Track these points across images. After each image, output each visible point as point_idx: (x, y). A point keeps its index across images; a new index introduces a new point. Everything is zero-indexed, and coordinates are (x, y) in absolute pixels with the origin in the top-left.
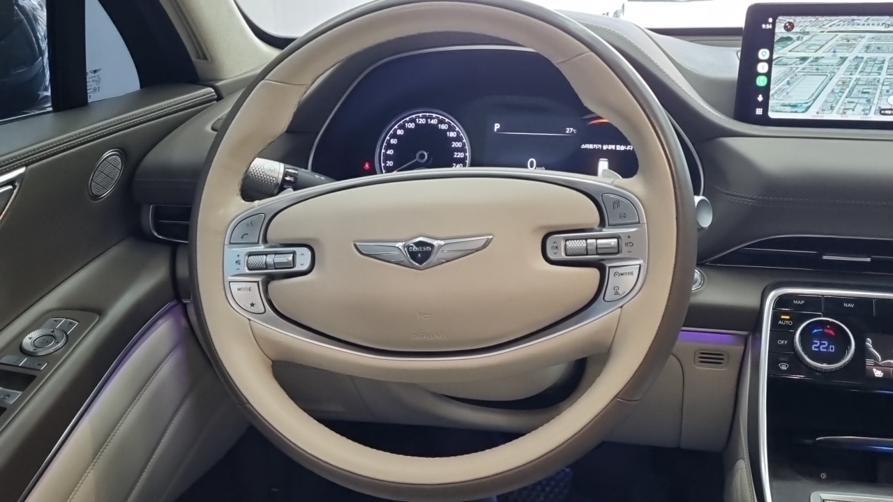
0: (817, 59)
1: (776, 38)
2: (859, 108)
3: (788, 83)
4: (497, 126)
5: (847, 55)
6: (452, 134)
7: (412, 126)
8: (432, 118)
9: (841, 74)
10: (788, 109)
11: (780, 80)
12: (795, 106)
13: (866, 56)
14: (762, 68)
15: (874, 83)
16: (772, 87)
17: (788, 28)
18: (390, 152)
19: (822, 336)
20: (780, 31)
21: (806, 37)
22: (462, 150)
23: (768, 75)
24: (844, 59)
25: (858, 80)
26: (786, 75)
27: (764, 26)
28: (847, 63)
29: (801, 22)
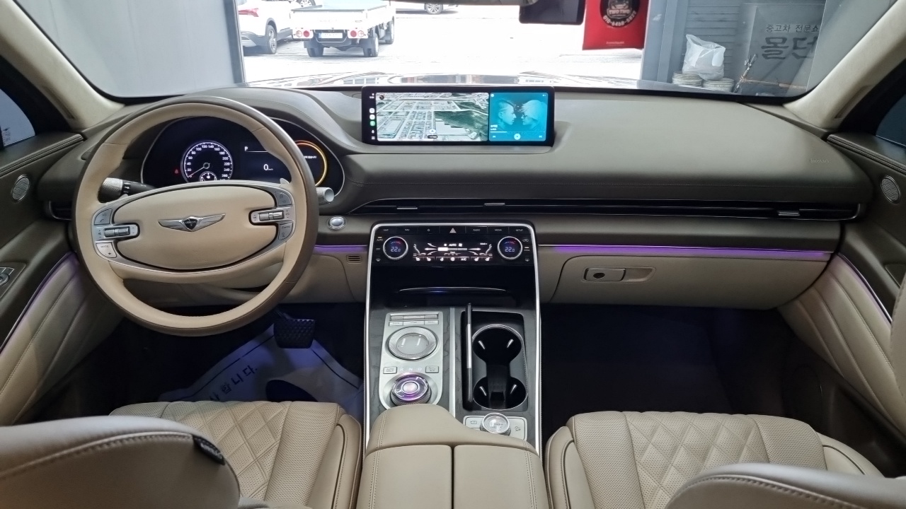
0: (396, 113)
1: (377, 103)
2: (417, 135)
3: (385, 124)
4: (246, 148)
5: (409, 110)
6: (222, 153)
7: (200, 149)
8: (210, 145)
9: (407, 119)
10: (386, 136)
11: (381, 123)
12: (389, 135)
13: (418, 111)
14: (372, 117)
15: (422, 124)
16: (378, 126)
17: (382, 98)
18: (189, 164)
19: (395, 245)
20: (378, 100)
21: (390, 103)
22: (229, 161)
23: (375, 120)
24: (408, 113)
25: (415, 122)
26: (383, 120)
27: (371, 97)
28: (409, 115)
29: (387, 95)
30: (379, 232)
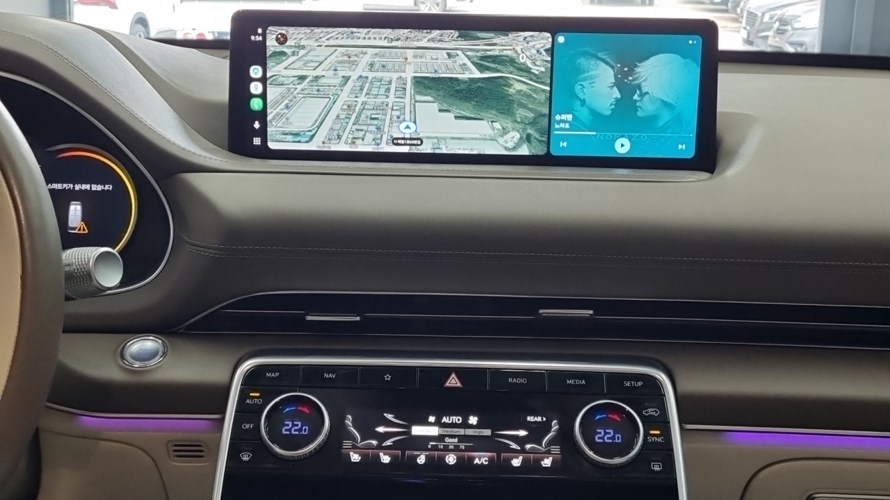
0: (317, 78)
1: (269, 53)
2: (369, 137)
3: (287, 107)
5: (349, 74)
9: (345, 96)
10: (289, 138)
11: (277, 103)
12: (297, 135)
13: (371, 75)
14: (256, 88)
15: (382, 108)
16: (269, 111)
17: (282, 40)
19: (293, 416)
20: (272, 44)
21: (302, 52)
23: (263, 96)
24: (347, 79)
25: (364, 103)
26: (283, 97)
27: (253, 38)
28: (350, 84)
29: (296, 34)
30: (252, 378)
